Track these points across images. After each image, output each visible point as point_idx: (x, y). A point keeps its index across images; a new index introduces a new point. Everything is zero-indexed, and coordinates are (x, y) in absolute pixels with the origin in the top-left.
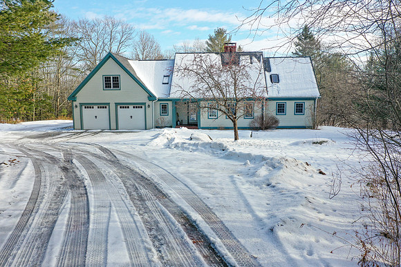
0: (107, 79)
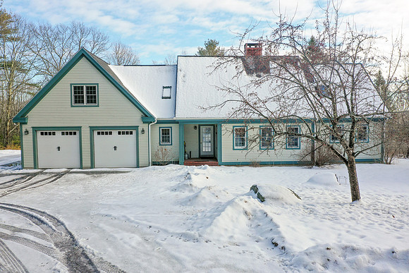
0: (78, 90)
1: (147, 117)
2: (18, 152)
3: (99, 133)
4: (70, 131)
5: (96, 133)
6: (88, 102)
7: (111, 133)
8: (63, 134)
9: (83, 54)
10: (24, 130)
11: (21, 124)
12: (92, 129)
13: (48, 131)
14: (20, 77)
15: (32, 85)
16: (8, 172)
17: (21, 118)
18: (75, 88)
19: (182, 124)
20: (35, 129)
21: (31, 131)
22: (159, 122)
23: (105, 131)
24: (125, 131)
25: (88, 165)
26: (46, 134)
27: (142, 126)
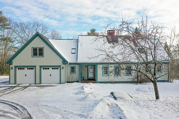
0: (35, 50)
1: (65, 62)
2: (8, 77)
3: (43, 69)
4: (31, 68)
5: (42, 68)
6: (39, 55)
7: (49, 69)
8: (28, 69)
9: (37, 35)
10: (11, 67)
11: (10, 64)
12: (41, 67)
13: (21, 68)
14: (10, 44)
15: (15, 48)
16: (3, 85)
17: (10, 62)
18: (34, 49)
19: (80, 65)
20: (16, 67)
21: (14, 68)
22: (70, 64)
23: (46, 68)
24: (55, 67)
25: (38, 83)
26: (20, 69)
27: (62, 66)
